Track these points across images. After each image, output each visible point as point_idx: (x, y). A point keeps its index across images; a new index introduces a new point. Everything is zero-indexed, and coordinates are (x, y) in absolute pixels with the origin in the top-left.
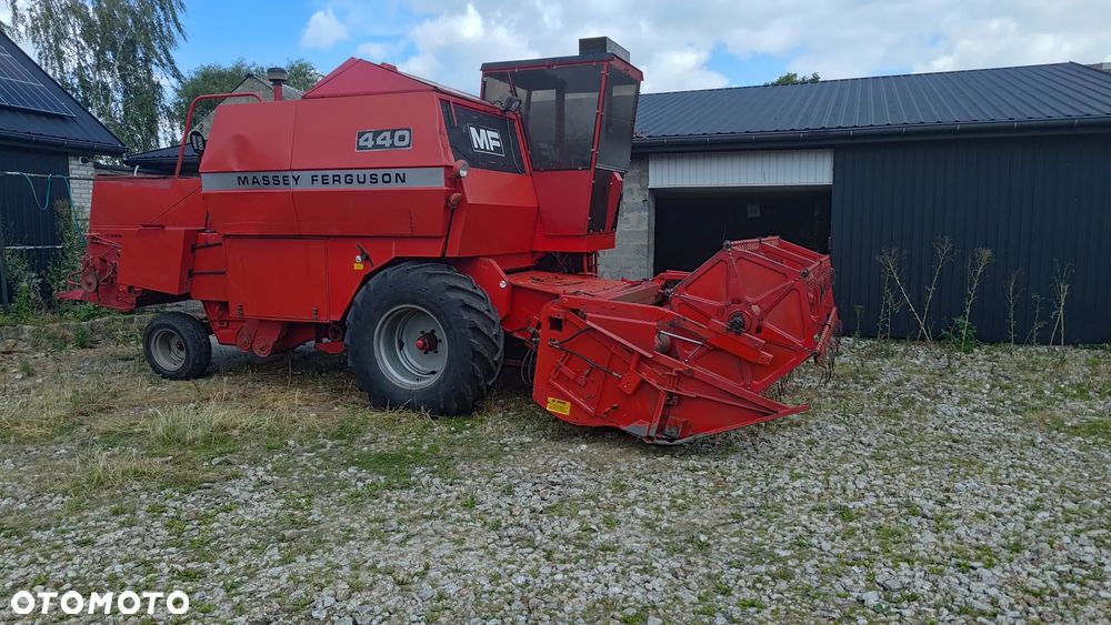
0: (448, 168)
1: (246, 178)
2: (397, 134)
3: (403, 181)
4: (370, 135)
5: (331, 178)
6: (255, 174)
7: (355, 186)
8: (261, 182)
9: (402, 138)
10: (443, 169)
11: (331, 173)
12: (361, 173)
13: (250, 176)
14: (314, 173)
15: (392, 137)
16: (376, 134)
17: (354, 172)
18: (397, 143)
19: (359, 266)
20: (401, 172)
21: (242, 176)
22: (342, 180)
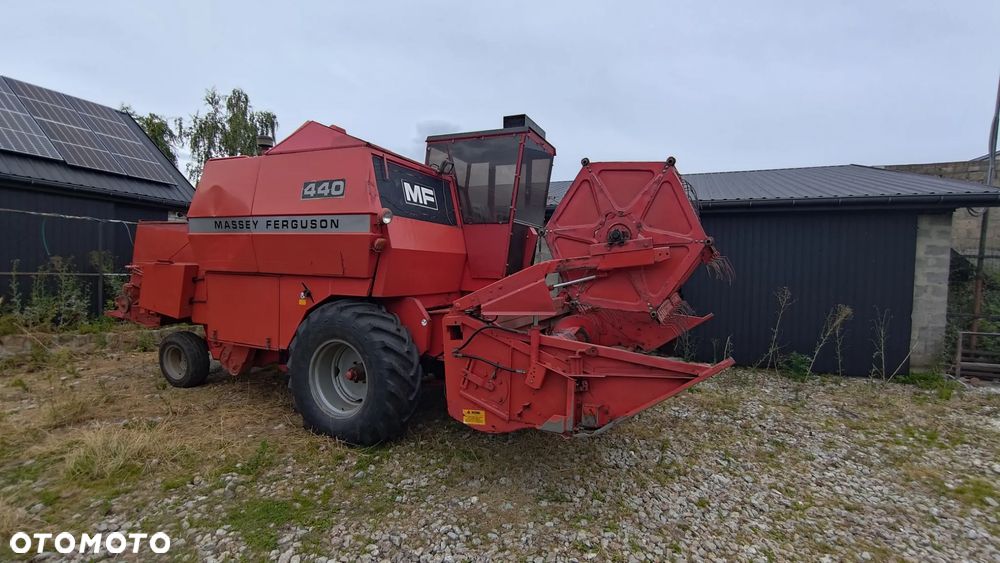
0: (373, 215)
1: (220, 222)
2: (334, 184)
3: (337, 227)
4: (313, 186)
5: (280, 223)
6: (226, 219)
7: (299, 231)
8: (231, 226)
9: (338, 188)
10: (369, 216)
11: (281, 219)
12: (304, 218)
13: (223, 221)
14: (269, 219)
15: (330, 187)
16: (318, 184)
17: (298, 219)
18: (334, 192)
19: (302, 302)
20: (335, 218)
21: (218, 221)
22: (289, 225)
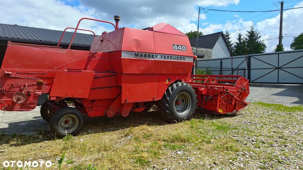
1: (138, 54)
2: (183, 47)
3: (185, 60)
4: (176, 46)
5: (166, 57)
6: (141, 53)
7: (173, 60)
8: (144, 56)
10: (193, 57)
14: (162, 55)
15: (181, 47)
16: (178, 46)
17: (173, 56)
18: (183, 49)
19: (167, 83)
20: (184, 57)
22: (170, 58)
